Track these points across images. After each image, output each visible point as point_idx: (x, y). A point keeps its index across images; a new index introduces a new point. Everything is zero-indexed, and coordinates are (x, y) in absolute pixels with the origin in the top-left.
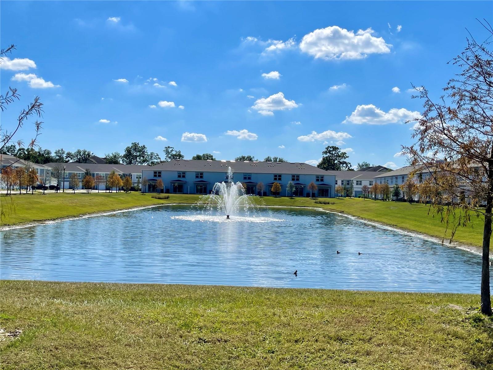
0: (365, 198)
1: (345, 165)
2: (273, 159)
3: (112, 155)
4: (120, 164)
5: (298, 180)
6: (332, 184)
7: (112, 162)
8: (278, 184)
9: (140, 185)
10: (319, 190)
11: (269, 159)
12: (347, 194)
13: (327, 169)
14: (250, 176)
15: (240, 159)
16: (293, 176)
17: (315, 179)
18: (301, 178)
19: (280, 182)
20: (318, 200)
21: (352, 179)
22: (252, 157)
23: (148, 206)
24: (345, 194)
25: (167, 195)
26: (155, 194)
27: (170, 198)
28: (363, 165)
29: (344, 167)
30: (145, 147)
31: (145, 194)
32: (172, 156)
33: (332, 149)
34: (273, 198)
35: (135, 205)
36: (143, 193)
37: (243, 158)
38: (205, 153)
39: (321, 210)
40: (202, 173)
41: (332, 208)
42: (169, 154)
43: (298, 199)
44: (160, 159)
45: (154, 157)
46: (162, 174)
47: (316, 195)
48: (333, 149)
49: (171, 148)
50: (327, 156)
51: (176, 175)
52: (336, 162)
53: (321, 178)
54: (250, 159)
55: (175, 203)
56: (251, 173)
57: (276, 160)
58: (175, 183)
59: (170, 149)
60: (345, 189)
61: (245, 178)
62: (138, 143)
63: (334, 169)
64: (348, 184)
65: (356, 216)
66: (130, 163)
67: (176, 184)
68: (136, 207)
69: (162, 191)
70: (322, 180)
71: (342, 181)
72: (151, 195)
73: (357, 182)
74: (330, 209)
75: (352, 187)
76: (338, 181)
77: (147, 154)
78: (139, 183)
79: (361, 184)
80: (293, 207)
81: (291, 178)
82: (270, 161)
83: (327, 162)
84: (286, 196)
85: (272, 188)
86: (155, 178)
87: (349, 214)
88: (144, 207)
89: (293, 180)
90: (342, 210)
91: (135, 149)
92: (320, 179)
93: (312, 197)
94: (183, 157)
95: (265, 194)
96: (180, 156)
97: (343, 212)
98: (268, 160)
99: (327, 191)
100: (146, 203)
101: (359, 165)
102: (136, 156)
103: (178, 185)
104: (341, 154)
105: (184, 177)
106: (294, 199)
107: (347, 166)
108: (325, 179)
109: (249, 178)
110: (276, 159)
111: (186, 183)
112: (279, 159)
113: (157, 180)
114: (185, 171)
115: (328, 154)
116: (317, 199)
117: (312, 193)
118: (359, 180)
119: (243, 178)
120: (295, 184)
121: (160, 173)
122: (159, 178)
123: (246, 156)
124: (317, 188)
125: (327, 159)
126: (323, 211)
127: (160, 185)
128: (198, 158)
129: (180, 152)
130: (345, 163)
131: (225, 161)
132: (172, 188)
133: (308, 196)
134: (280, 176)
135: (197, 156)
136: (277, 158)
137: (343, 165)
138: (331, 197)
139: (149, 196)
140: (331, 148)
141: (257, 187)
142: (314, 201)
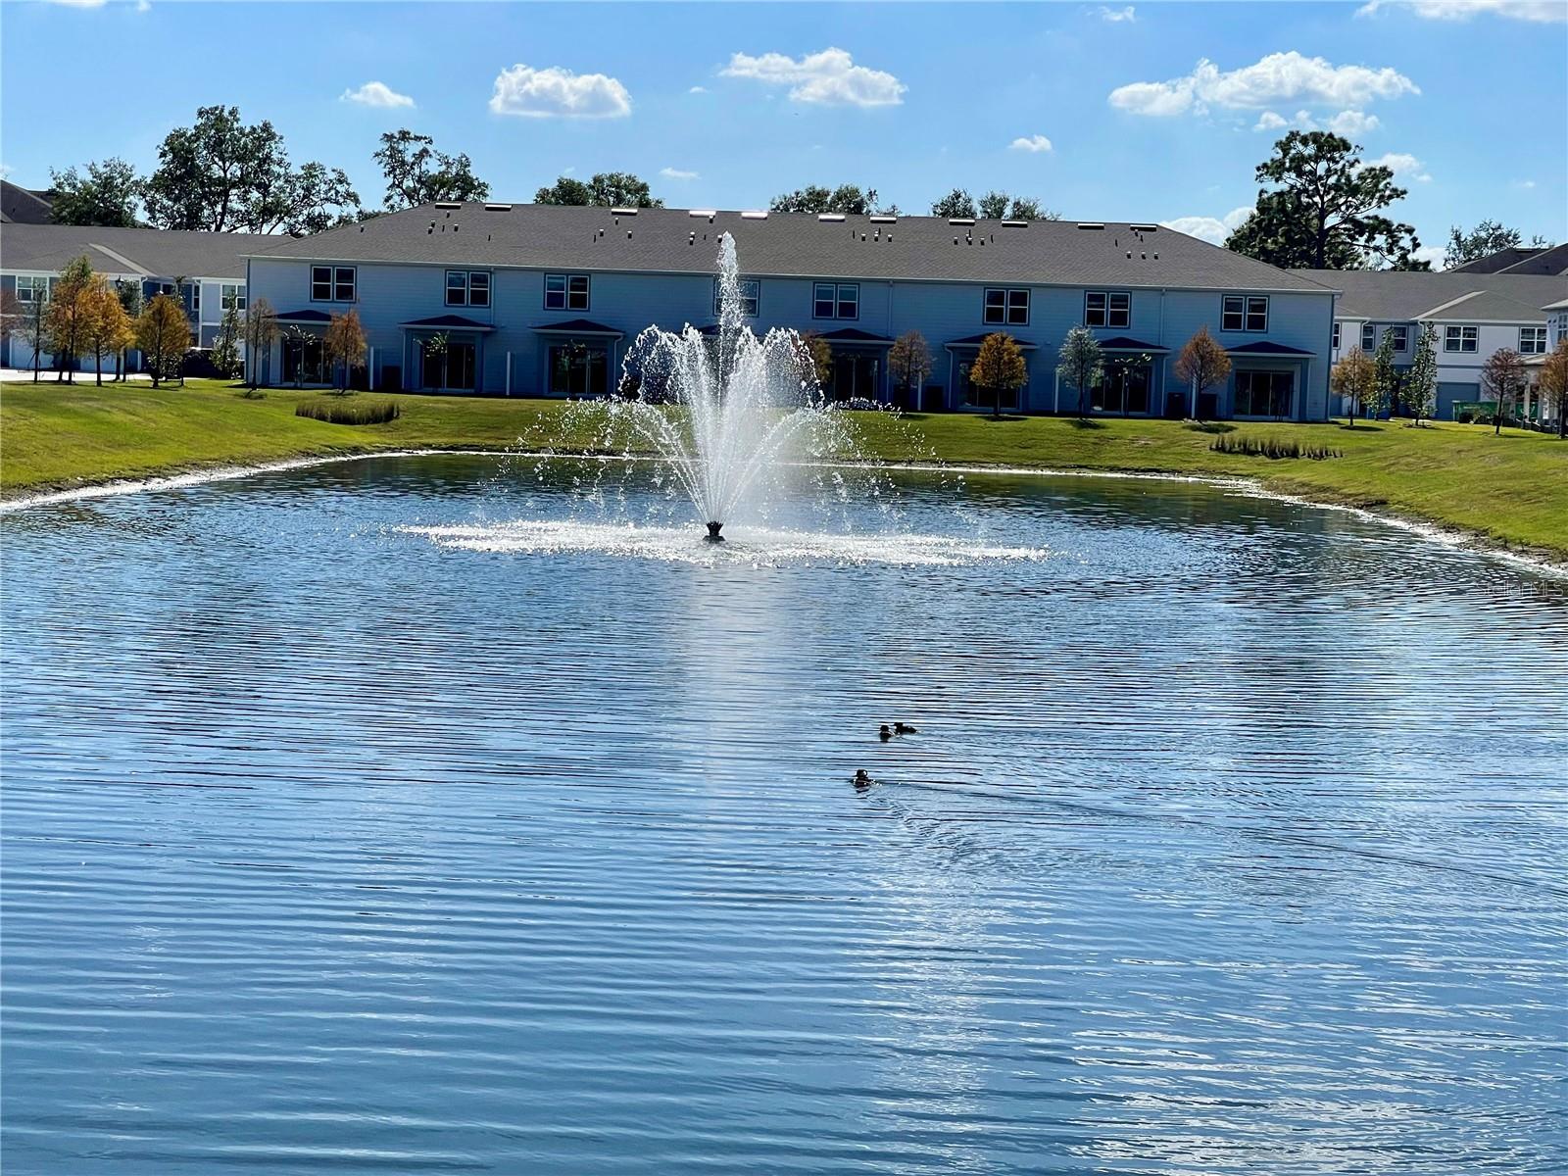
0: (1498, 421)
1: (1380, 240)
2: (984, 204)
3: (89, 177)
4: (134, 225)
5: (1119, 319)
6: (1317, 342)
7: (89, 213)
8: (1007, 344)
9: (239, 344)
10: (1241, 377)
11: (960, 206)
12: (1395, 401)
13: (1279, 260)
14: (852, 294)
15: (801, 203)
16: (1091, 298)
17: (1216, 312)
18: (1136, 309)
19: (1018, 330)
20: (1236, 435)
21: (1420, 318)
22: (864, 193)
23: (265, 459)
24: (1381, 400)
25: (382, 400)
26: (314, 396)
27: (403, 419)
28: (1479, 243)
29: (1377, 249)
30: (272, 136)
31: (261, 397)
32: (423, 183)
33: (1310, 150)
34: (982, 423)
35: (194, 455)
36: (253, 386)
37: (816, 200)
38: (605, 171)
39: (1252, 489)
40: (580, 281)
41: (1318, 481)
42: (405, 174)
43: (1116, 425)
44: (357, 201)
45: (324, 187)
46: (361, 284)
47: (1222, 405)
48: (1320, 148)
49: (418, 138)
50: (1282, 186)
51: (439, 288)
52: (1332, 220)
53: (1253, 308)
54: (853, 203)
55: (429, 446)
56: (857, 282)
57: (1000, 213)
58: (432, 333)
59: (411, 150)
60: (1383, 371)
61: (823, 310)
62: (233, 112)
63: (1318, 264)
64: (1400, 345)
65: (1468, 528)
66: (192, 221)
67: (438, 342)
68: (197, 466)
69: (358, 381)
70: (1257, 323)
71: (1368, 329)
72: (293, 399)
73: (1453, 331)
74: (1303, 485)
75: (1426, 360)
76: (1344, 326)
77: (282, 171)
78: (230, 330)
79: (1470, 346)
80: (1091, 474)
81: (1080, 306)
82: (965, 217)
83: (1281, 224)
84: (1050, 414)
85: (972, 364)
86: (319, 306)
87: (1420, 516)
88: (244, 465)
89: (1094, 319)
90: (1378, 490)
91: (217, 147)
92: (1245, 314)
93: (1199, 417)
94: (482, 189)
95: (936, 401)
96: (466, 184)
97: (1383, 503)
98: (953, 209)
99: (1284, 382)
100: (258, 444)
101: (1457, 238)
102: (222, 181)
103: (449, 345)
104: (1361, 177)
105: (480, 298)
106: (1096, 427)
107: (1395, 242)
108: (1274, 315)
109: (848, 310)
110: (995, 207)
111: (491, 333)
112: (1017, 204)
113: (328, 318)
114: (488, 269)
115: (1290, 179)
116: (1231, 429)
117: (1200, 396)
118: (1461, 321)
119: (809, 309)
120: (1104, 344)
121: (346, 275)
122: (343, 305)
123: (833, 189)
124: (1228, 366)
125: (1282, 203)
126: (1269, 495)
127: (348, 344)
128: (568, 194)
129: (465, 164)
130: (1382, 226)
131: (712, 213)
132: (416, 363)
133: (1175, 409)
134: (1020, 298)
135: (561, 185)
136: (1003, 202)
137: (1371, 238)
138: (1309, 416)
139: (280, 404)
140: (1305, 141)
141: (892, 359)
142: (1214, 438)
